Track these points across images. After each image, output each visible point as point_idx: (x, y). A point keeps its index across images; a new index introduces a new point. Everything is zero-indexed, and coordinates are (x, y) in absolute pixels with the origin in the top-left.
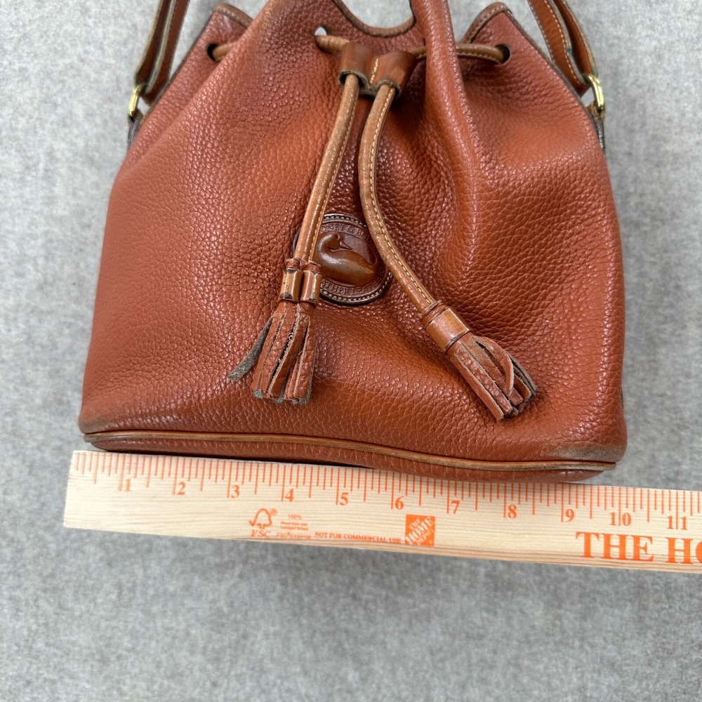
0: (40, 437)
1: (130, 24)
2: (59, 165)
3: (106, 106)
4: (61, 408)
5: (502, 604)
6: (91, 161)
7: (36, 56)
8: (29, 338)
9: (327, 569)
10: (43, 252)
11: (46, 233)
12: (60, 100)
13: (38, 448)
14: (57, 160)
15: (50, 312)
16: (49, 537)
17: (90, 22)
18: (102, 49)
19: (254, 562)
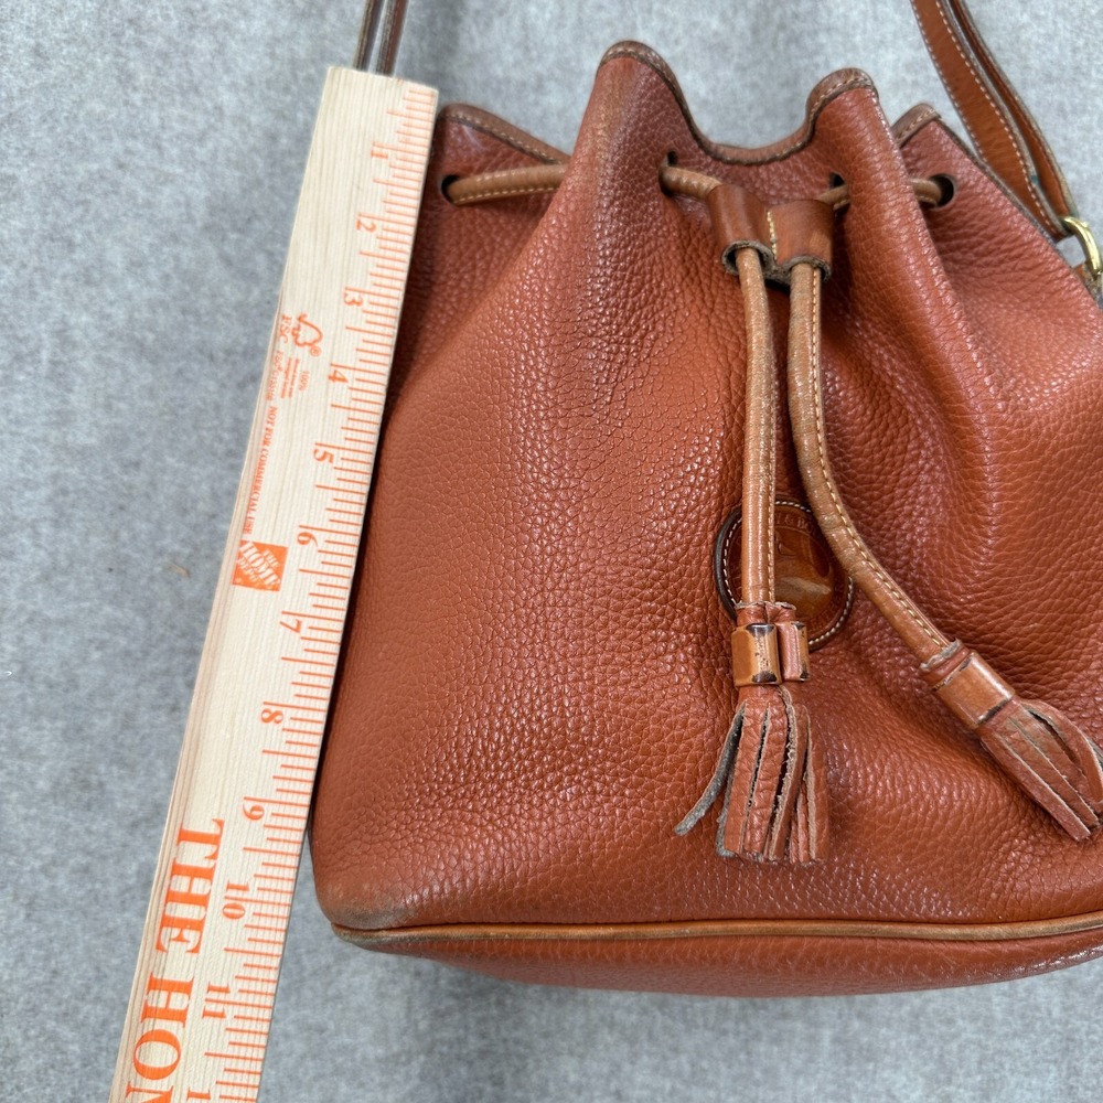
0: (48, 851)
1: (210, 105)
2: (78, 354)
3: (166, 250)
4: (86, 796)
5: (859, 1085)
6: (141, 349)
7: (32, 154)
8: (24, 670)
9: (571, 1053)
10: (49, 512)
11: (55, 477)
12: (78, 237)
13: (44, 870)
14: (75, 345)
15: (64, 623)
16: (66, 1032)
17: (137, 98)
18: (159, 148)
19: (445, 1049)
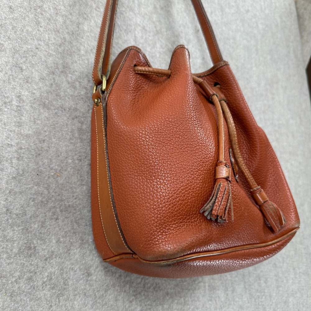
0: (17, 274)
1: (62, 37)
2: (25, 104)
3: (51, 76)
4: (30, 252)
6: (44, 106)
7: (9, 38)
8: (7, 210)
10: (15, 155)
11: (17, 144)
12: (24, 68)
13: (16, 281)
14: (23, 102)
15: (21, 193)
17: (41, 29)
18: (48, 46)
